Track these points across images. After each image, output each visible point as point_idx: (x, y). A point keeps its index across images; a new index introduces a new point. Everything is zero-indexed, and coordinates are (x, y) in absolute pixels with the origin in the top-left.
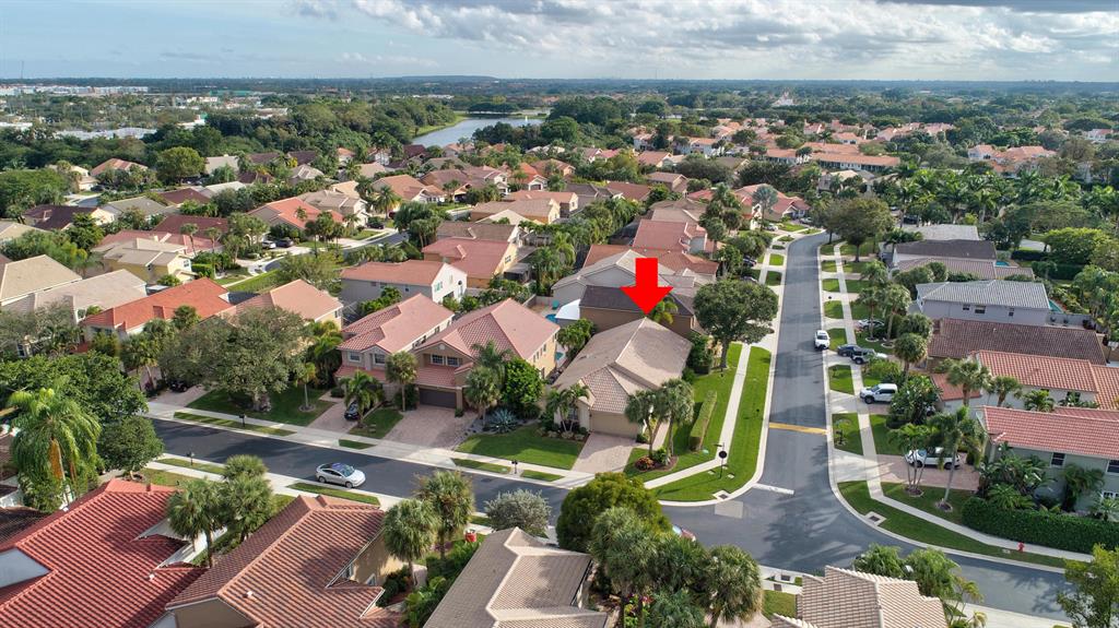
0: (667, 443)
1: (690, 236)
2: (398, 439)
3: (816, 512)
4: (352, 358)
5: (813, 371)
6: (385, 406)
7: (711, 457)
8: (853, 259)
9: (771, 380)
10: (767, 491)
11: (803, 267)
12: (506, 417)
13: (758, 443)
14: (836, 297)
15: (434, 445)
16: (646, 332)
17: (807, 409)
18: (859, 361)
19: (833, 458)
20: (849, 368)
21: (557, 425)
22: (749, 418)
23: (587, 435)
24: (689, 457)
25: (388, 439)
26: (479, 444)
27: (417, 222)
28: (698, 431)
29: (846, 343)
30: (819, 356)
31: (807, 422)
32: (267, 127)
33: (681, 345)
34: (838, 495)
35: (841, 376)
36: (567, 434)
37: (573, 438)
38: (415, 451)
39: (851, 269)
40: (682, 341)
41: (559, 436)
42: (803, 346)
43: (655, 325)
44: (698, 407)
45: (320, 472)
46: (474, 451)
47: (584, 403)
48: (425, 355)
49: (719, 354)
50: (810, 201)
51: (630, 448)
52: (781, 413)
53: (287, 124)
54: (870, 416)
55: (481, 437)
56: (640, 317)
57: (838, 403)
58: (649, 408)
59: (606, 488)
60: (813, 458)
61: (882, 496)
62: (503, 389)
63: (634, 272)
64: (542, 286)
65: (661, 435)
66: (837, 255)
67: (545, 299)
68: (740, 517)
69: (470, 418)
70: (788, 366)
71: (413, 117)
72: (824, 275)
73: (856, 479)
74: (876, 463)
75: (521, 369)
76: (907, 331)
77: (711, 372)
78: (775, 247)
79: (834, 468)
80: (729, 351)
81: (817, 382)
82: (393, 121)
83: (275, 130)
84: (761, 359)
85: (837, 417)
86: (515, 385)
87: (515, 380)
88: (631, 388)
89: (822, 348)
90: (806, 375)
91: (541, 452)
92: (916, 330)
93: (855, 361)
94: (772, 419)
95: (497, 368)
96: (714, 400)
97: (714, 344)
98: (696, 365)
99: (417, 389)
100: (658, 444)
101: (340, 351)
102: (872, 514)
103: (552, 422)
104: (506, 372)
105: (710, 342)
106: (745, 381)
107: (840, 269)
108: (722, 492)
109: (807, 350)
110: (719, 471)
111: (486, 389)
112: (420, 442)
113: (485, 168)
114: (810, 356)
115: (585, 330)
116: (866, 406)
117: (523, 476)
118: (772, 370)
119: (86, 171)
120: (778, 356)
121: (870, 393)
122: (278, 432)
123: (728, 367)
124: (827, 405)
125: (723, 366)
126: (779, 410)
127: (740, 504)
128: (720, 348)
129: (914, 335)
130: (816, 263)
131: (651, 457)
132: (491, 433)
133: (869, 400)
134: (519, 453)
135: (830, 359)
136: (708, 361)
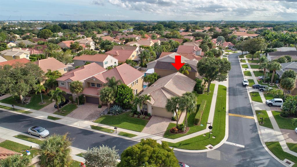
0: (185, 121)
1: (195, 50)
2: (72, 117)
3: (258, 159)
4: (62, 84)
5: (244, 93)
6: (73, 103)
7: (204, 128)
8: (251, 59)
9: (227, 97)
10: (231, 145)
11: (234, 61)
12: (117, 108)
13: (225, 122)
14: (248, 70)
15: (86, 119)
16: (178, 77)
17: (244, 108)
18: (262, 90)
19: (260, 130)
20: (258, 93)
21: (138, 112)
22: (220, 111)
23: (150, 116)
24: (194, 127)
25: (68, 116)
26: (104, 120)
27: (106, 46)
28: (198, 116)
29: (255, 84)
30: (245, 88)
31: (245, 114)
32: (76, 27)
33: (192, 82)
34: (266, 149)
35: (255, 96)
36: (142, 116)
37: (144, 118)
38: (76, 122)
39: (251, 62)
40: (192, 81)
41: (138, 117)
42: (238, 85)
43: (182, 75)
44: (198, 106)
45: (29, 130)
46: (102, 123)
47: (149, 102)
48: (88, 83)
49: (207, 87)
50: (234, 43)
51: (168, 123)
52: (233, 109)
53: (81, 26)
54: (272, 112)
55: (106, 116)
56: (176, 72)
57: (257, 106)
58: (176, 105)
59: (143, 150)
60: (251, 129)
61: (289, 150)
62: (116, 96)
63: (175, 58)
64: (143, 64)
65: (182, 117)
66: (245, 58)
67: (144, 68)
68: (220, 159)
69: (104, 108)
70: (233, 92)
71: (118, 26)
72: (241, 64)
73: (274, 140)
74: (281, 133)
75: (124, 89)
76: (285, 77)
77: (204, 93)
78: (224, 56)
79: (261, 134)
80: (210, 86)
81: (246, 98)
82: (112, 27)
83: (78, 28)
84: (222, 89)
85: (258, 112)
86: (121, 95)
87: (121, 93)
88: (169, 96)
89: (246, 85)
90: (241, 95)
91: (129, 124)
92: (290, 76)
93: (260, 90)
94: (230, 112)
95: (113, 88)
96: (205, 104)
97: (205, 83)
98: (198, 90)
99: (84, 96)
100: (181, 122)
101: (57, 81)
102: (286, 160)
103: (136, 111)
104: (118, 89)
105: (203, 82)
106: (217, 97)
107: (247, 62)
108: (210, 145)
109: (240, 86)
110: (208, 135)
111: (108, 96)
112: (80, 118)
113: (134, 35)
114: (242, 88)
115: (155, 76)
116: (269, 107)
117: (119, 135)
118: (227, 93)
119: (19, 36)
120: (229, 88)
121: (270, 102)
122: (27, 112)
123: (210, 91)
124: (252, 107)
125: (208, 91)
126: (232, 108)
127: (219, 152)
128: (207, 85)
129: (290, 78)
130: (238, 60)
131: (177, 127)
132: (111, 115)
133: (270, 105)
134: (120, 124)
135: (250, 90)
136: (202, 89)
